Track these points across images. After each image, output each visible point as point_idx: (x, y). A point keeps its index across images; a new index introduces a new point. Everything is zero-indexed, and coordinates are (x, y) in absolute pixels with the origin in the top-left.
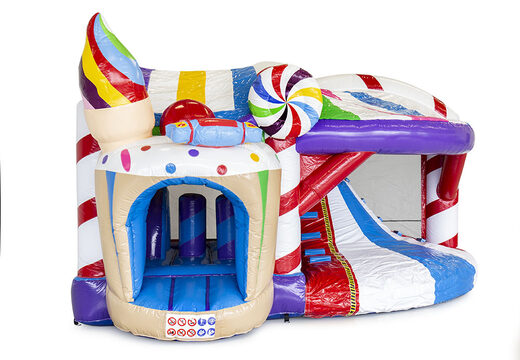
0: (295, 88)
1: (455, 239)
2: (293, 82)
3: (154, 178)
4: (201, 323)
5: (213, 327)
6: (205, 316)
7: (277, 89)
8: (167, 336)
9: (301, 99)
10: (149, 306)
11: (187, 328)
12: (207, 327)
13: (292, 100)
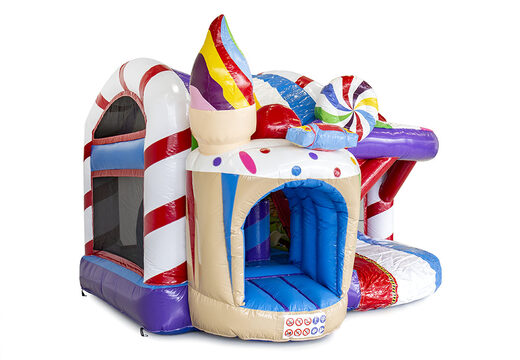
0: (360, 97)
1: (392, 236)
2: (359, 91)
3: (279, 180)
4: (315, 321)
5: (323, 324)
6: (319, 314)
7: (346, 97)
8: (284, 337)
9: (363, 108)
10: (264, 309)
11: (303, 327)
12: (319, 325)
13: (358, 108)
